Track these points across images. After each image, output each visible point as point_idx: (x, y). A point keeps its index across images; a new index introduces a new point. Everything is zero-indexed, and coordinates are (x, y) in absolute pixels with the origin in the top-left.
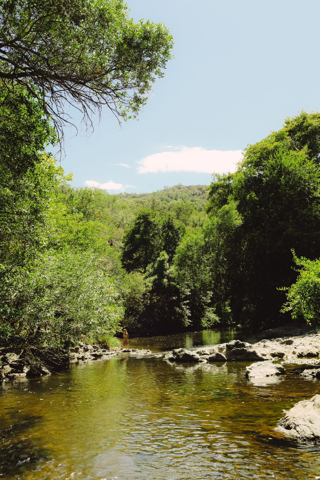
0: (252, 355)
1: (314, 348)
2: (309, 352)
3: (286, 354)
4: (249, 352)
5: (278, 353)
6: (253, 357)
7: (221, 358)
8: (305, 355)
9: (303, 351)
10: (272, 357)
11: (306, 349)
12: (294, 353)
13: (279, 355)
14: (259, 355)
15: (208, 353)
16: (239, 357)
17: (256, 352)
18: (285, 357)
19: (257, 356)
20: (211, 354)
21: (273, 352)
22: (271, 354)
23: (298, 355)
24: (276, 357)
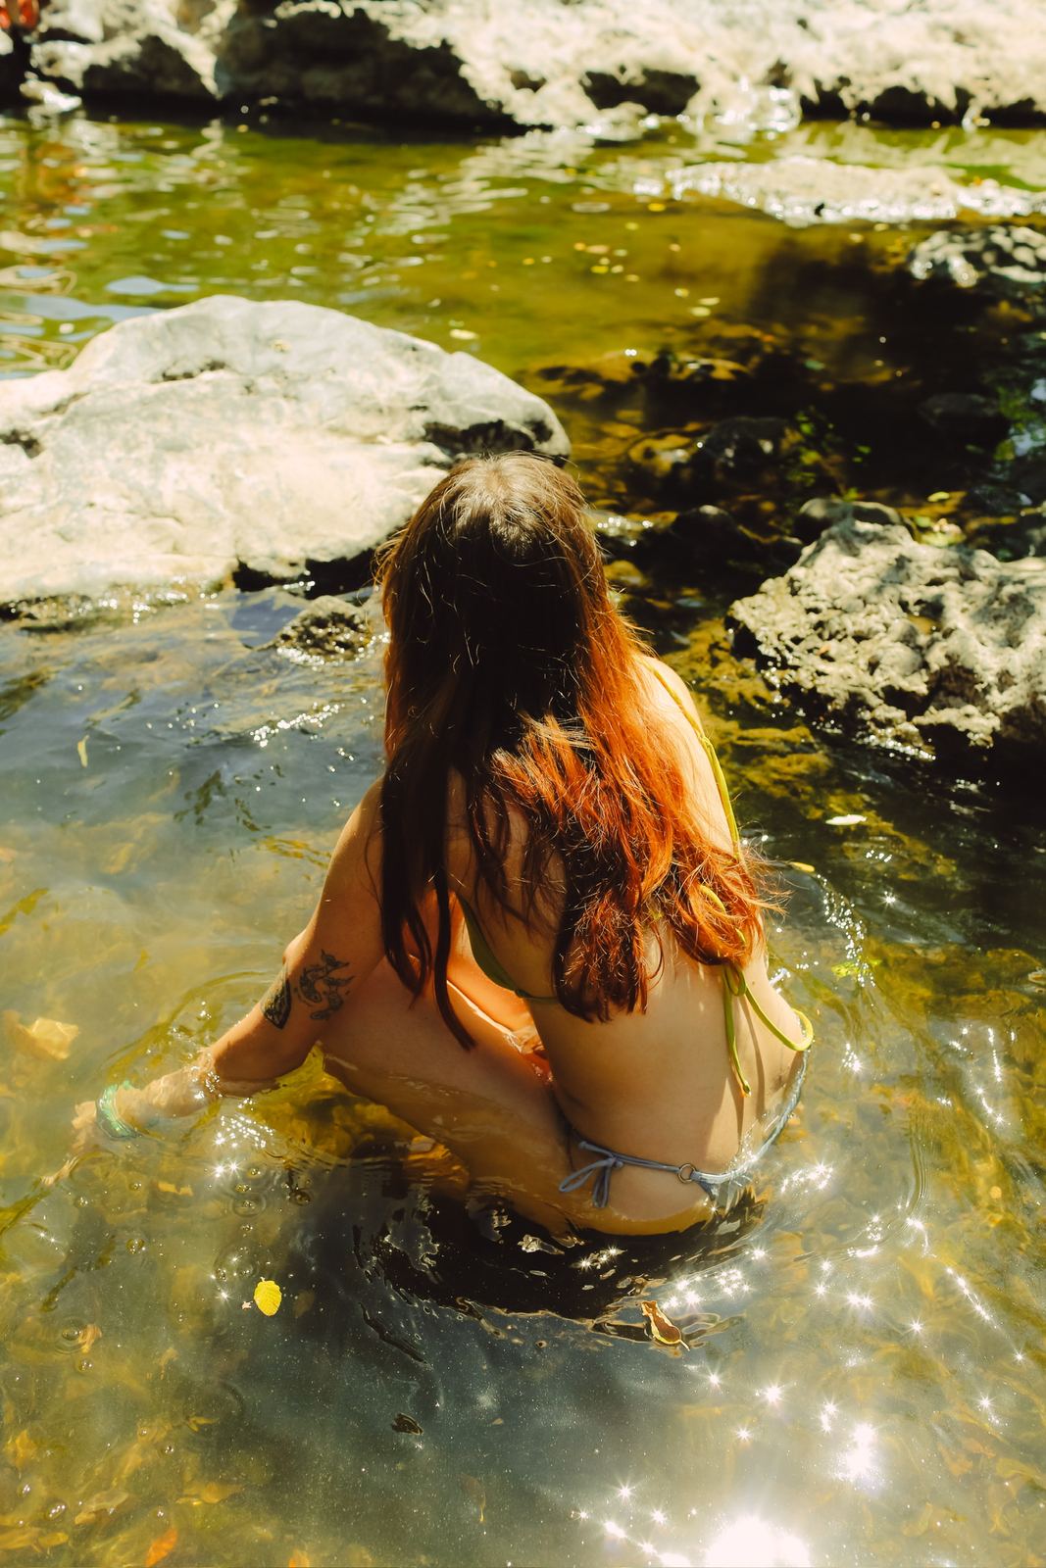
0: (426, 73)
1: (946, 38)
2: (893, 80)
3: (712, 83)
4: (401, 44)
5: (646, 72)
6: (432, 96)
7: (174, 85)
8: (862, 107)
9: (848, 66)
10: (585, 107)
11: (881, 46)
12: (779, 77)
13: (657, 87)
14: (486, 77)
15: (91, 28)
16: (323, 81)
17: (461, 51)
18: (698, 104)
19: (465, 89)
20: (109, 34)
21: (604, 63)
22: (590, 75)
23: (804, 102)
24: (627, 110)
